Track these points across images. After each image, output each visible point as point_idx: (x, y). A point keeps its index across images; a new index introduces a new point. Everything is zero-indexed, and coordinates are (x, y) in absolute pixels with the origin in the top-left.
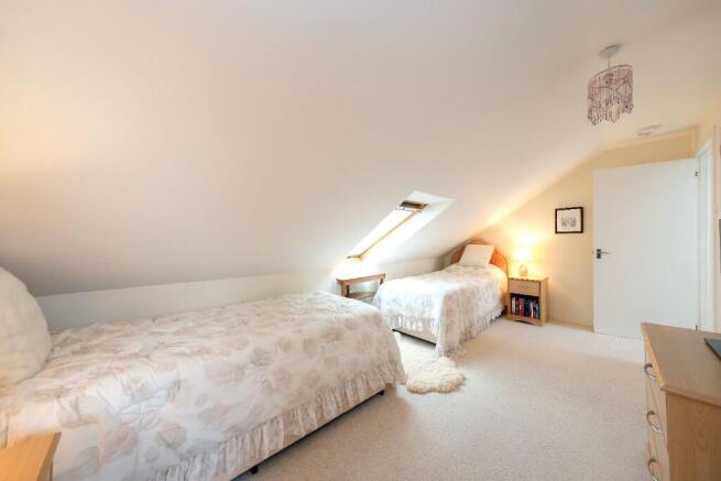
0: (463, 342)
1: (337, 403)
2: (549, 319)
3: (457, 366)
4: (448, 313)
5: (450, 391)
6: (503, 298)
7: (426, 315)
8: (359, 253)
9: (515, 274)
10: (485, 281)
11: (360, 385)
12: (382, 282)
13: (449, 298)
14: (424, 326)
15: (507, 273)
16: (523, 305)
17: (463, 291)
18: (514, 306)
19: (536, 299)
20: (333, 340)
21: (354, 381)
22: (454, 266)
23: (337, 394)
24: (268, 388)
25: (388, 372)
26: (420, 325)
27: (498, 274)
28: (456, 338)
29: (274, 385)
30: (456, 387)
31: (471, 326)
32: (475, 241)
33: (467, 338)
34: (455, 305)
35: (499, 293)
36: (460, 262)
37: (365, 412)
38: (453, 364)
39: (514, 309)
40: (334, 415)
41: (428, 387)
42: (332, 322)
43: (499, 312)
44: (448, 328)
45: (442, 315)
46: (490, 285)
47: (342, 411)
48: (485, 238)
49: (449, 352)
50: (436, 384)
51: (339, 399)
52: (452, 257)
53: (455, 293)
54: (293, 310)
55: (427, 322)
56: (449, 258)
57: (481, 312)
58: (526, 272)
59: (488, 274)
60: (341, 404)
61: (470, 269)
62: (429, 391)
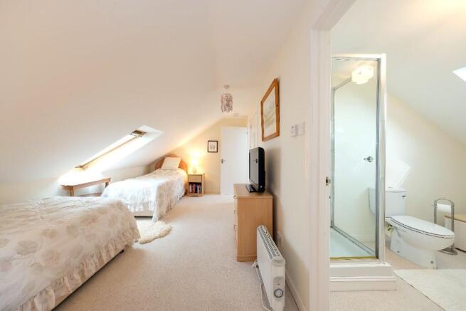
0: (167, 211)
1: (96, 263)
2: (205, 193)
3: (166, 223)
4: (160, 196)
5: (166, 235)
6: (185, 186)
7: (146, 201)
8: (82, 164)
9: (191, 172)
10: (177, 178)
11: (111, 248)
12: (107, 184)
13: (160, 188)
14: (144, 207)
15: (187, 172)
16: (194, 187)
17: (167, 183)
18: (191, 189)
19: (200, 184)
20: (90, 223)
21: (107, 247)
22: (158, 171)
23: (95, 258)
24: (39, 268)
25: (129, 235)
26: (142, 207)
27: (183, 174)
28: (164, 209)
29: (43, 264)
30: (168, 232)
31: (171, 202)
32: (170, 155)
33: (169, 209)
34: (163, 191)
35: (183, 183)
36: (162, 167)
37: (114, 265)
38: (164, 223)
39: (191, 191)
40: (94, 272)
41: (153, 238)
42: (87, 211)
43: (183, 194)
44: (160, 205)
45: (157, 198)
46: (179, 179)
47: (99, 268)
48: (176, 153)
49: (161, 218)
50: (157, 235)
51: (97, 261)
52: (156, 165)
53: (163, 184)
54: (33, 213)
55: (146, 205)
56: (153, 166)
57: (175, 194)
58: (195, 172)
59: (178, 173)
60: (98, 264)
61: (168, 171)
62: (154, 239)
